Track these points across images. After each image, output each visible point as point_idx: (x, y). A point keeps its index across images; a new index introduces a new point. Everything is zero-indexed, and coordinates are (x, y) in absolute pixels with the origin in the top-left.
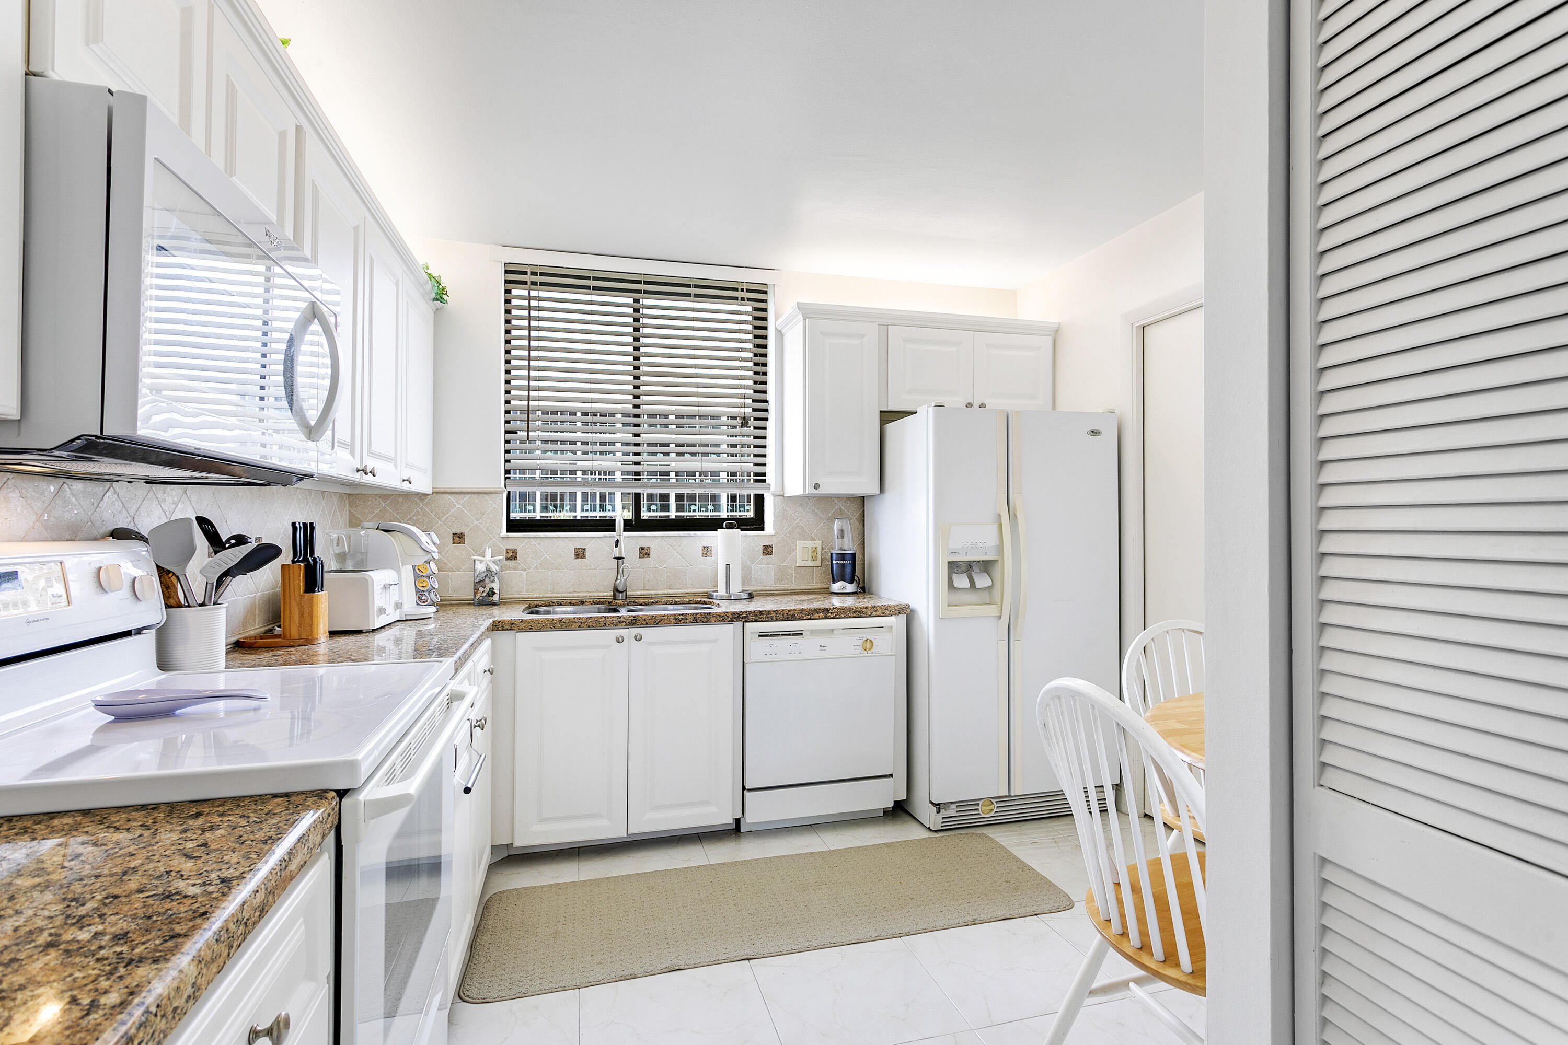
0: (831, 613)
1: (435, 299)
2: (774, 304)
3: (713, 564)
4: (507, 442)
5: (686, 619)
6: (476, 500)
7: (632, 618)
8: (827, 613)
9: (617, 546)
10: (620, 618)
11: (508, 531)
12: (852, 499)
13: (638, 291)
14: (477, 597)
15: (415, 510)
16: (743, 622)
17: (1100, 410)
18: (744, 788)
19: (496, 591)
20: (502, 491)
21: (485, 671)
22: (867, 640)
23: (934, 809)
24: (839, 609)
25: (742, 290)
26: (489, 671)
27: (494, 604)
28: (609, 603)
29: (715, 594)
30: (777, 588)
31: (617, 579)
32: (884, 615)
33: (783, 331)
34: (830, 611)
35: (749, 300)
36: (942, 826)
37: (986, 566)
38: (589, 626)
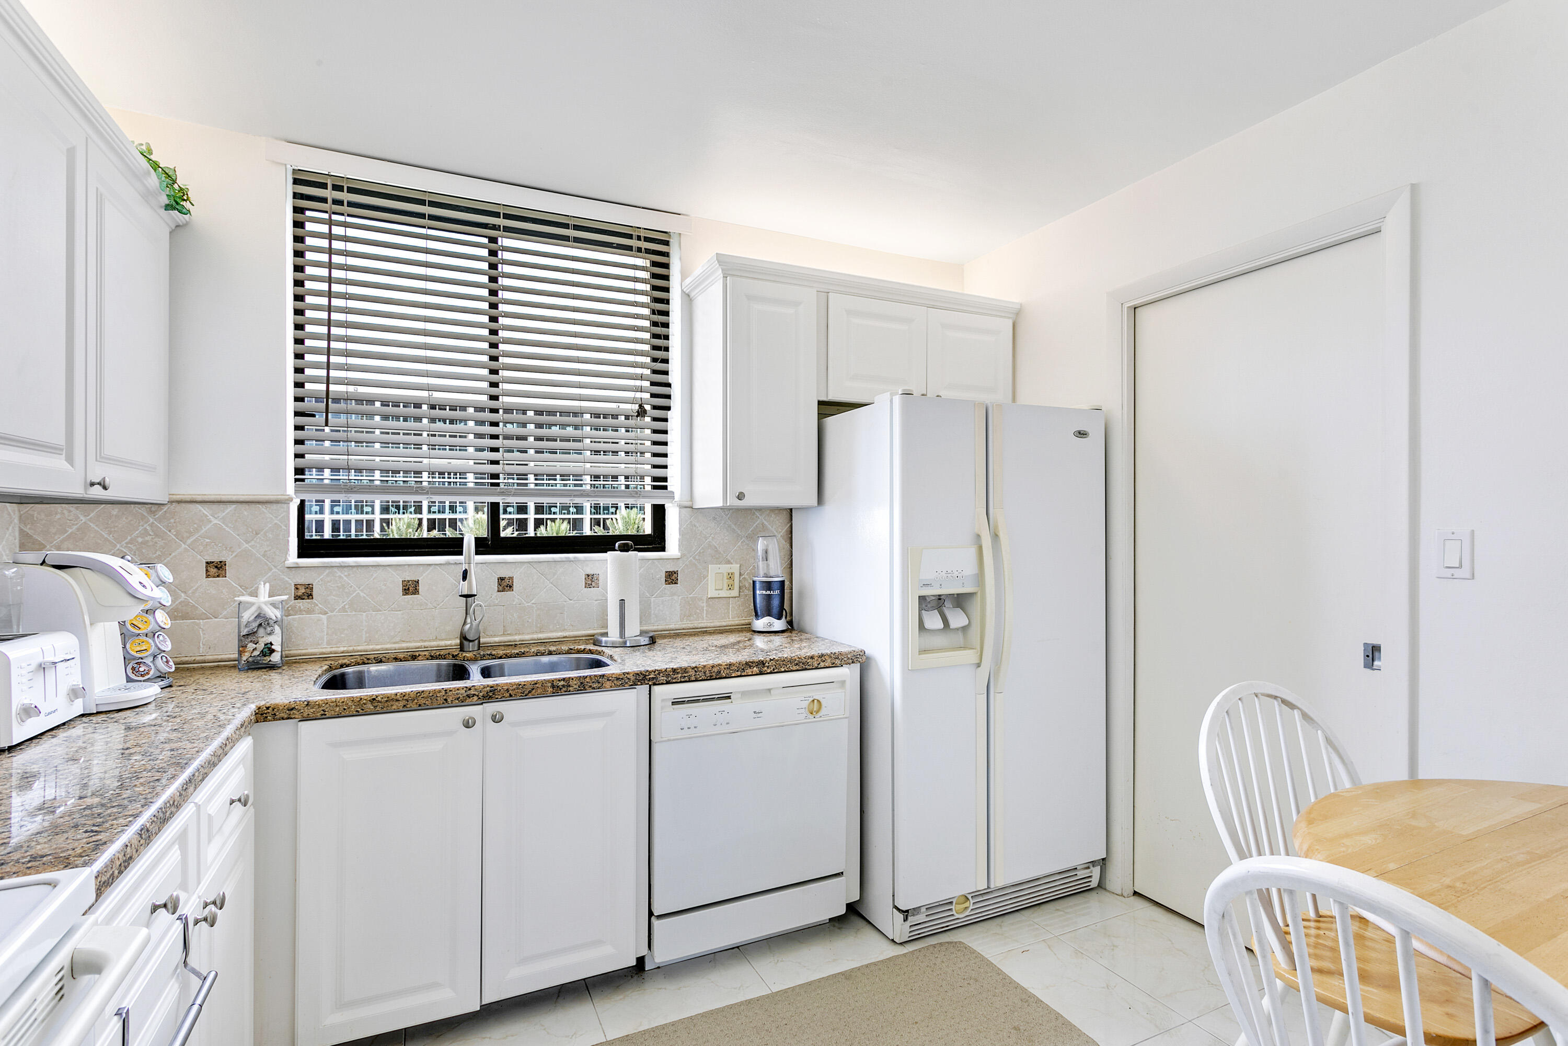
0: (768, 667)
1: (168, 207)
2: (680, 259)
3: (600, 598)
4: (298, 428)
5: (569, 686)
6: (246, 513)
7: (488, 689)
8: (761, 667)
9: (464, 578)
10: (470, 689)
11: (300, 555)
12: (777, 512)
13: (495, 227)
14: (244, 658)
15: (141, 528)
16: (650, 686)
17: (1085, 406)
18: (651, 914)
19: (277, 647)
20: (288, 500)
21: (232, 802)
22: (813, 701)
23: (901, 916)
24: (778, 660)
25: (639, 238)
26: (239, 800)
27: (272, 667)
28: (453, 656)
29: (604, 639)
30: (684, 626)
31: (465, 623)
32: (834, 666)
33: (692, 295)
34: (767, 664)
35: (648, 251)
36: (909, 937)
37: (961, 601)
38: (420, 705)
